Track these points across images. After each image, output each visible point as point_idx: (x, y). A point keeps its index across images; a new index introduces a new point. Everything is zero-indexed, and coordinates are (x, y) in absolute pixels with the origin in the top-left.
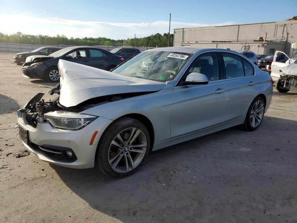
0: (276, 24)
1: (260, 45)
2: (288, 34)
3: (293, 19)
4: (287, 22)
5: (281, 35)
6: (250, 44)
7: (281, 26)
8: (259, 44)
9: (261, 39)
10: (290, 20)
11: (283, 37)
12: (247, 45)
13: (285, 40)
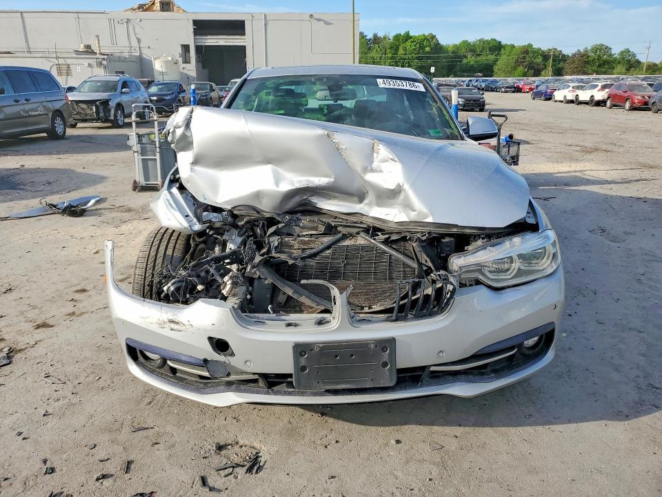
0: (109, 16)
1: (93, 62)
2: (139, 41)
3: (139, 8)
4: (130, 15)
5: (127, 44)
6: (69, 61)
7: (120, 22)
8: (90, 61)
9: (89, 50)
10: (133, 9)
11: (131, 47)
12: (61, 61)
13: (138, 54)
